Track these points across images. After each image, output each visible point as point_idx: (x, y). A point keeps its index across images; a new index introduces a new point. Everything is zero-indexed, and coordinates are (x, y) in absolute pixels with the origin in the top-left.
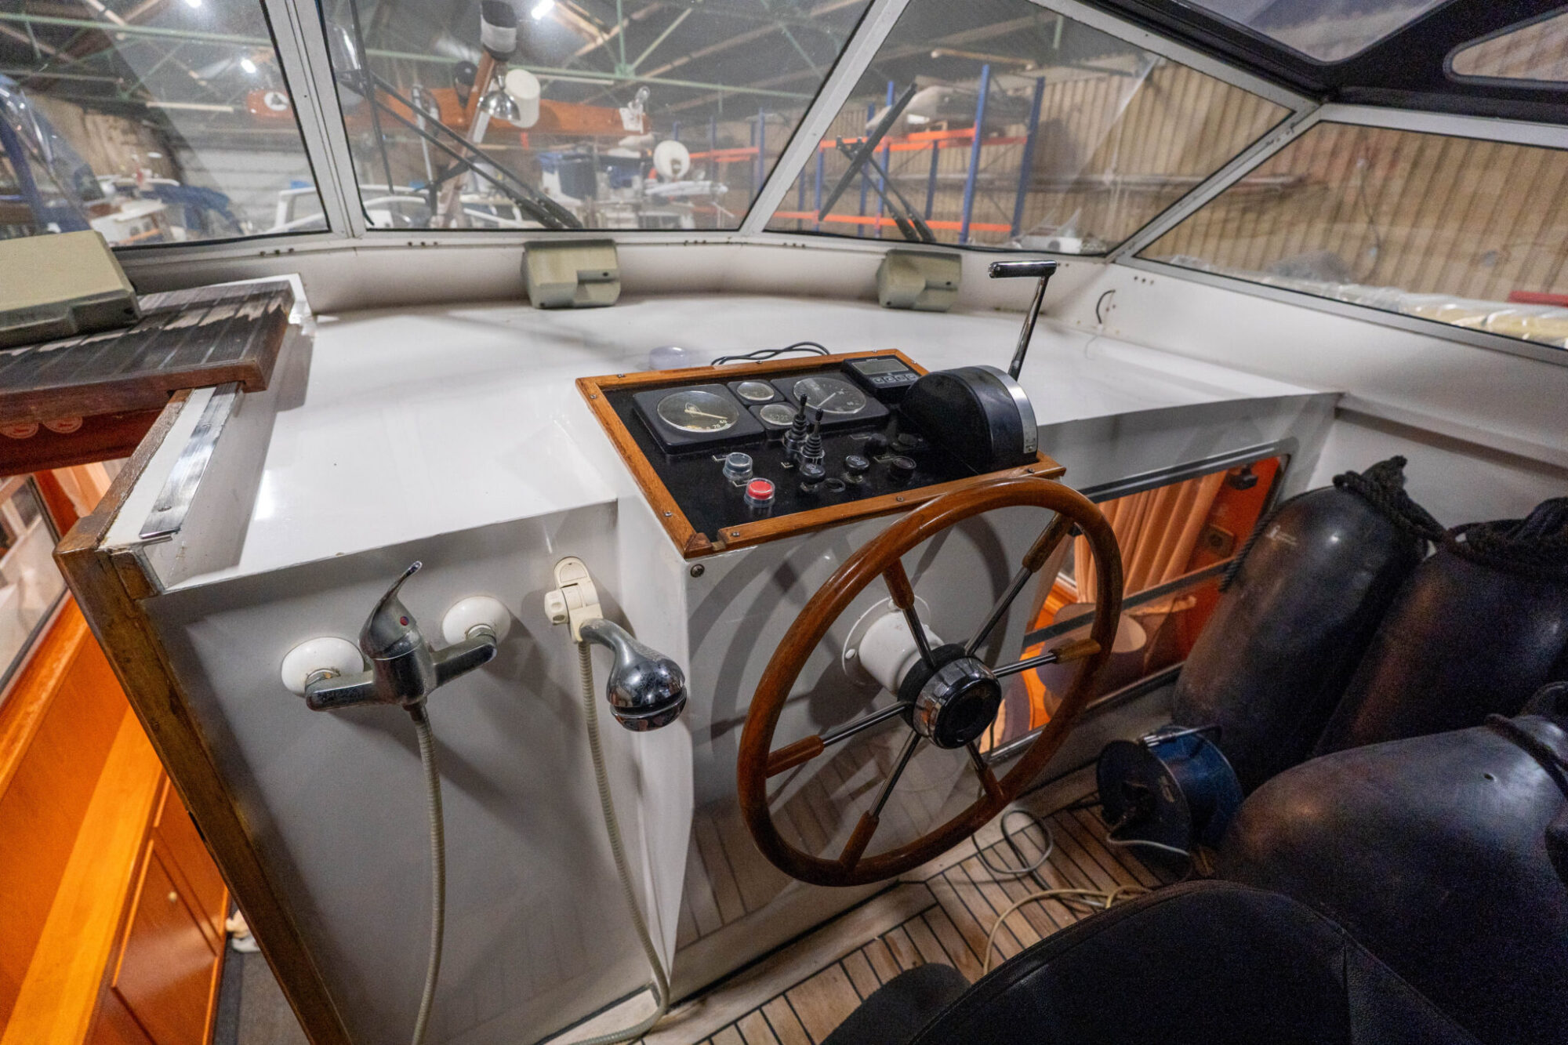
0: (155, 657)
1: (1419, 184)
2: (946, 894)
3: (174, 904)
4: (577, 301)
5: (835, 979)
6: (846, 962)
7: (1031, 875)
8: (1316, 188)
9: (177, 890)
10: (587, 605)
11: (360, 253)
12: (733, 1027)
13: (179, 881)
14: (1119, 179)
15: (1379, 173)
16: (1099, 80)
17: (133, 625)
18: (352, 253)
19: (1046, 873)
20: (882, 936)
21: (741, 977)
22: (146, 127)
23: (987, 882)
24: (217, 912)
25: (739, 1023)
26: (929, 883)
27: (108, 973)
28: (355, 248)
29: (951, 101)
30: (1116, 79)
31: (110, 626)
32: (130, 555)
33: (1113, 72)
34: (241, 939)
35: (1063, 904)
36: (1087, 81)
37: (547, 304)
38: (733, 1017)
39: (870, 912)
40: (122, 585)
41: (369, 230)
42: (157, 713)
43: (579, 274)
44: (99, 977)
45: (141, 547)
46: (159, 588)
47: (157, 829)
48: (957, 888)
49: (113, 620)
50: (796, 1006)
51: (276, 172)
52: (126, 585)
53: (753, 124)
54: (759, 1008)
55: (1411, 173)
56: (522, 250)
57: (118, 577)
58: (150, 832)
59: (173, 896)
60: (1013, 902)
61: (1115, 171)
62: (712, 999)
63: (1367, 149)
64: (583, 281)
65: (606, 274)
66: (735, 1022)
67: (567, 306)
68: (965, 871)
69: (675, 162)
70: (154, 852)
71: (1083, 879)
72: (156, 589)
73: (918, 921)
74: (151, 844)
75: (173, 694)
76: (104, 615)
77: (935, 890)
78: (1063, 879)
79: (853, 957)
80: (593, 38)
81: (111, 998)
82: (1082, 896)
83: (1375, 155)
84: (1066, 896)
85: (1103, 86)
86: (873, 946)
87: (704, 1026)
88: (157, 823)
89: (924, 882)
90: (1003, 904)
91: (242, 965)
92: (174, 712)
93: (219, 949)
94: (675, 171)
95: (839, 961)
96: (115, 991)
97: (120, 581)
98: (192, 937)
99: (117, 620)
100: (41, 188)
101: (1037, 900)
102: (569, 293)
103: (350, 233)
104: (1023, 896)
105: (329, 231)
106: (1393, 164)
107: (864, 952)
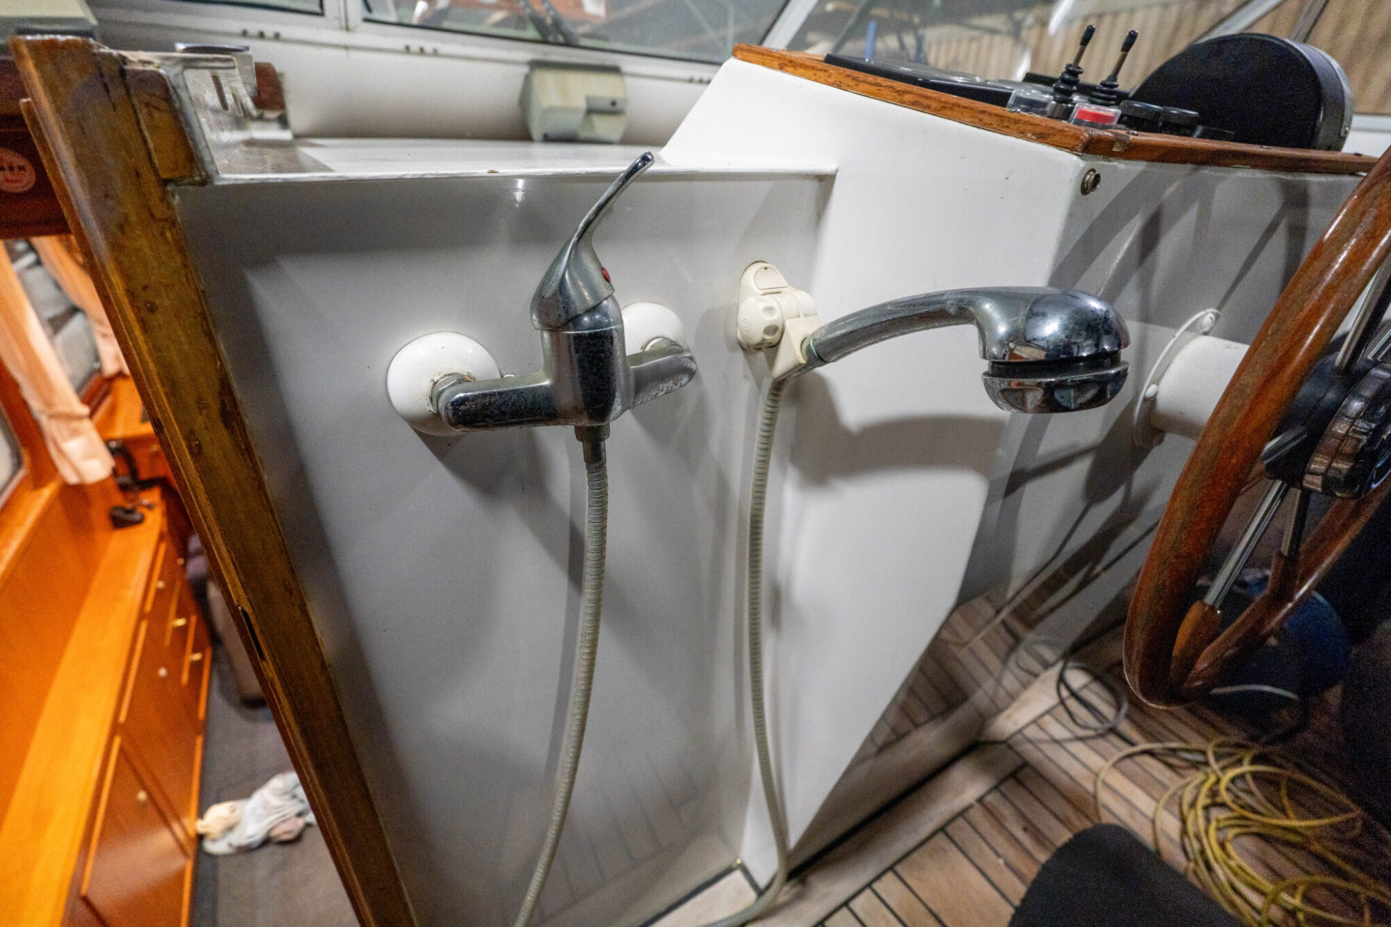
0: (199, 310)
2: (1032, 753)
3: (144, 805)
4: (583, 134)
5: (945, 851)
6: (950, 829)
7: (1113, 730)
9: (145, 788)
10: (805, 315)
11: (354, 55)
12: (844, 911)
13: (148, 781)
16: (972, 40)
17: (163, 234)
18: (343, 53)
19: (1125, 727)
20: (980, 800)
21: (839, 850)
23: (1070, 740)
24: (186, 811)
25: (852, 905)
26: (1010, 742)
27: (76, 880)
28: (346, 48)
31: (121, 227)
32: (160, 75)
34: (214, 840)
35: (1160, 760)
37: (551, 135)
38: (841, 898)
39: (958, 774)
40: (145, 141)
41: (367, 20)
42: (199, 421)
43: (588, 99)
44: (66, 884)
45: (179, 69)
46: (210, 168)
47: (124, 726)
48: (1041, 746)
49: (126, 217)
50: (910, 882)
52: (151, 146)
54: (869, 885)
56: (526, 70)
57: (138, 123)
58: (115, 728)
59: (142, 796)
60: (1107, 760)
62: (813, 879)
64: (591, 111)
65: (614, 103)
66: (846, 904)
67: (570, 139)
68: (1042, 729)
70: (121, 750)
71: (1166, 733)
72: (204, 169)
73: (1011, 781)
74: (117, 741)
75: (225, 389)
76: (110, 203)
77: (1020, 749)
78: (1150, 736)
79: (955, 824)
81: (82, 909)
82: (1174, 750)
84: (1160, 751)
86: (972, 812)
87: (813, 909)
88: (122, 718)
89: (1004, 742)
90: (1095, 761)
91: (215, 867)
92: (227, 424)
93: (190, 850)
95: (942, 829)
96: (86, 900)
97: (141, 131)
98: (163, 840)
99: (133, 218)
101: (1130, 756)
102: (573, 122)
103: (344, 24)
104: (1112, 755)
105: (321, 14)
107: (965, 818)
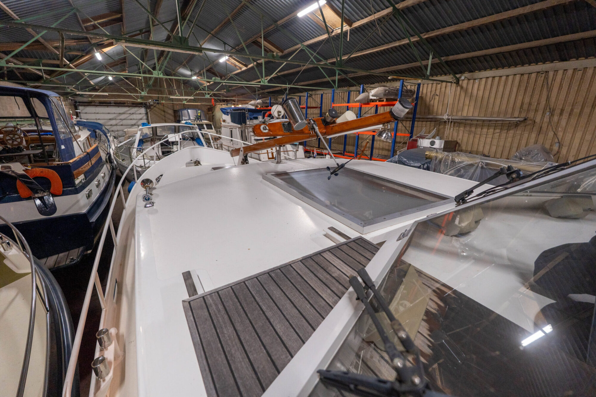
1: (573, 121)
8: (530, 122)
14: (450, 117)
15: (556, 118)
16: (437, 84)
22: (69, 99)
29: (389, 92)
30: (444, 84)
33: (442, 81)
36: (432, 84)
51: (114, 113)
53: (300, 97)
55: (569, 118)
61: (448, 115)
63: (550, 109)
69: (279, 112)
80: (241, 68)
83: (554, 110)
85: (439, 86)
94: (279, 115)
100: (60, 130)
106: (561, 114)
